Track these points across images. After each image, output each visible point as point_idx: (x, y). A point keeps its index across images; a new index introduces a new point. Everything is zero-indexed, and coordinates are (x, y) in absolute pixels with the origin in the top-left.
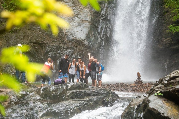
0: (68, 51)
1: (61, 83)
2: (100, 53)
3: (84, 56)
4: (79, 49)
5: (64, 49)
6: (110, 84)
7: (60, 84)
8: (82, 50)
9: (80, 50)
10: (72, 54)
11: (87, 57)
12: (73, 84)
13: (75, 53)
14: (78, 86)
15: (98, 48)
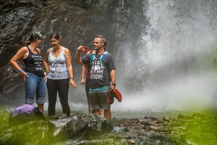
0: (19, 14)
1: (31, 120)
2: (114, 21)
3: (69, 31)
4: (51, 8)
5: (5, 7)
6: (164, 119)
7: (31, 123)
8: (61, 13)
9: (55, 10)
10: (31, 25)
11: (76, 33)
12: (69, 120)
13: (40, 22)
14: (83, 125)
15: (109, 5)
